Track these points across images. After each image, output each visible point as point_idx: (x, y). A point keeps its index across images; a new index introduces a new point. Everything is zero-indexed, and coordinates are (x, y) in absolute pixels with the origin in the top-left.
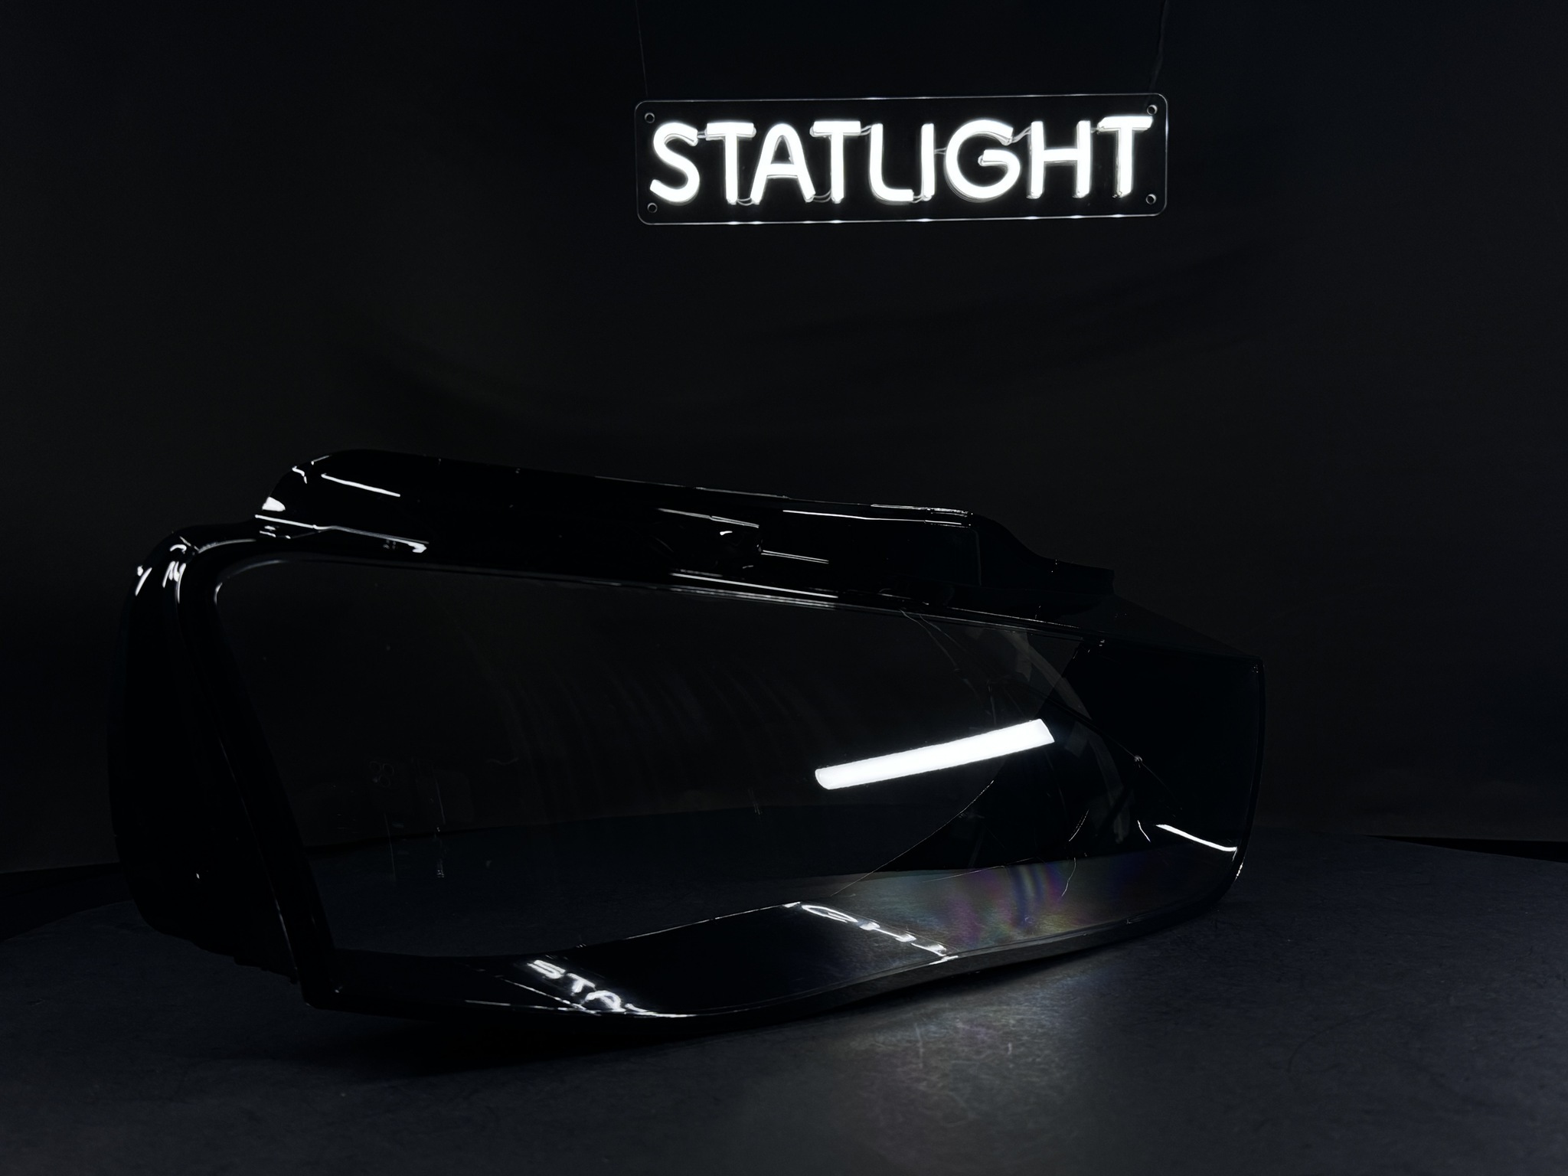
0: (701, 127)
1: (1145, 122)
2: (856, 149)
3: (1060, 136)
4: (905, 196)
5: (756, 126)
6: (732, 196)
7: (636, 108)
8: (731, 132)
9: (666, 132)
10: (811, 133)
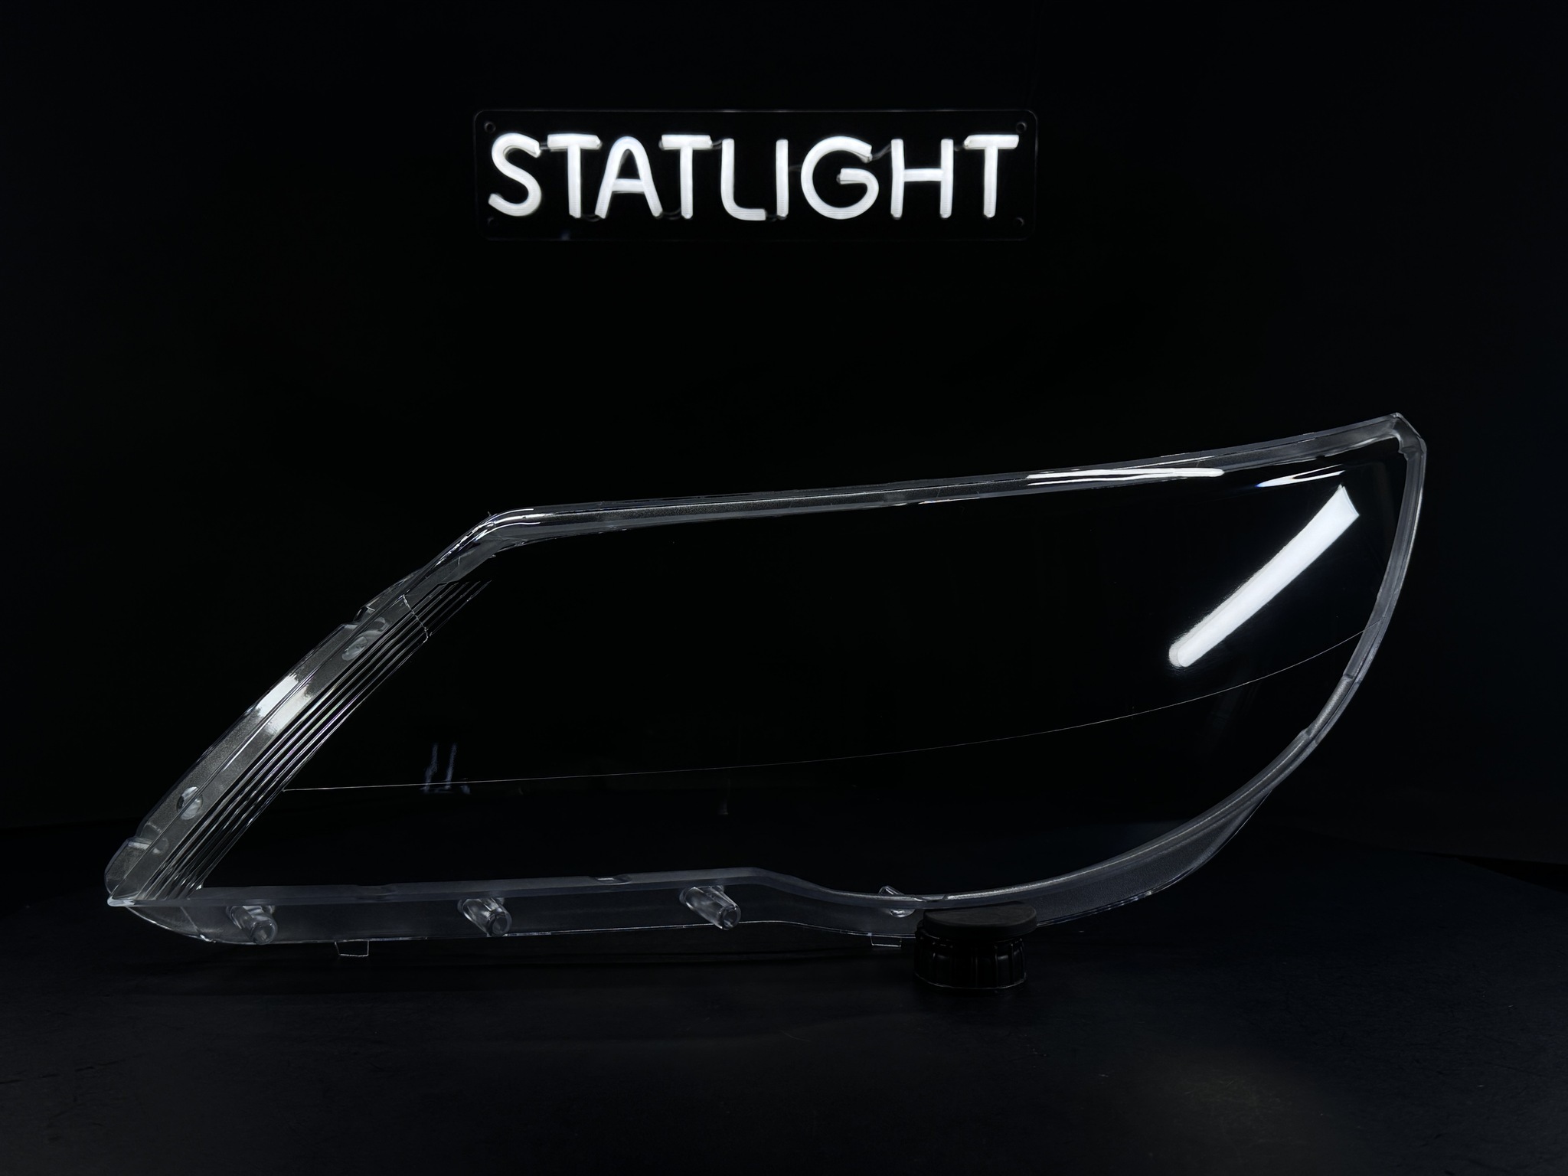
0: (542, 139)
1: (1011, 141)
2: (706, 164)
3: (922, 155)
4: (758, 215)
5: (600, 138)
6: (575, 208)
7: (476, 117)
8: (574, 144)
9: (504, 144)
10: (660, 146)
